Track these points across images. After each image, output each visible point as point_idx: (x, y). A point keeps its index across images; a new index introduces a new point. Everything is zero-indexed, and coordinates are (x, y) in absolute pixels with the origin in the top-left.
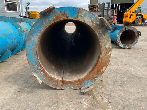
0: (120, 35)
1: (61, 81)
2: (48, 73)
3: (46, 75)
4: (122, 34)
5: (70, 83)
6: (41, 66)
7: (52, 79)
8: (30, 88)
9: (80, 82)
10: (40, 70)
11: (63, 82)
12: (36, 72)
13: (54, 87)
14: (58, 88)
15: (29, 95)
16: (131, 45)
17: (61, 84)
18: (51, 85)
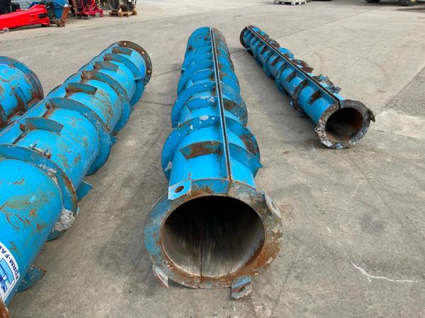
0: (326, 119)
1: (199, 277)
2: (178, 266)
3: (175, 269)
4: (329, 119)
5: (214, 280)
6: (167, 258)
7: (184, 275)
8: (147, 281)
9: (230, 278)
10: (165, 263)
11: (203, 279)
12: (160, 266)
13: (188, 286)
14: (194, 287)
15: (149, 300)
16: (350, 142)
17: (198, 281)
18: (183, 283)
